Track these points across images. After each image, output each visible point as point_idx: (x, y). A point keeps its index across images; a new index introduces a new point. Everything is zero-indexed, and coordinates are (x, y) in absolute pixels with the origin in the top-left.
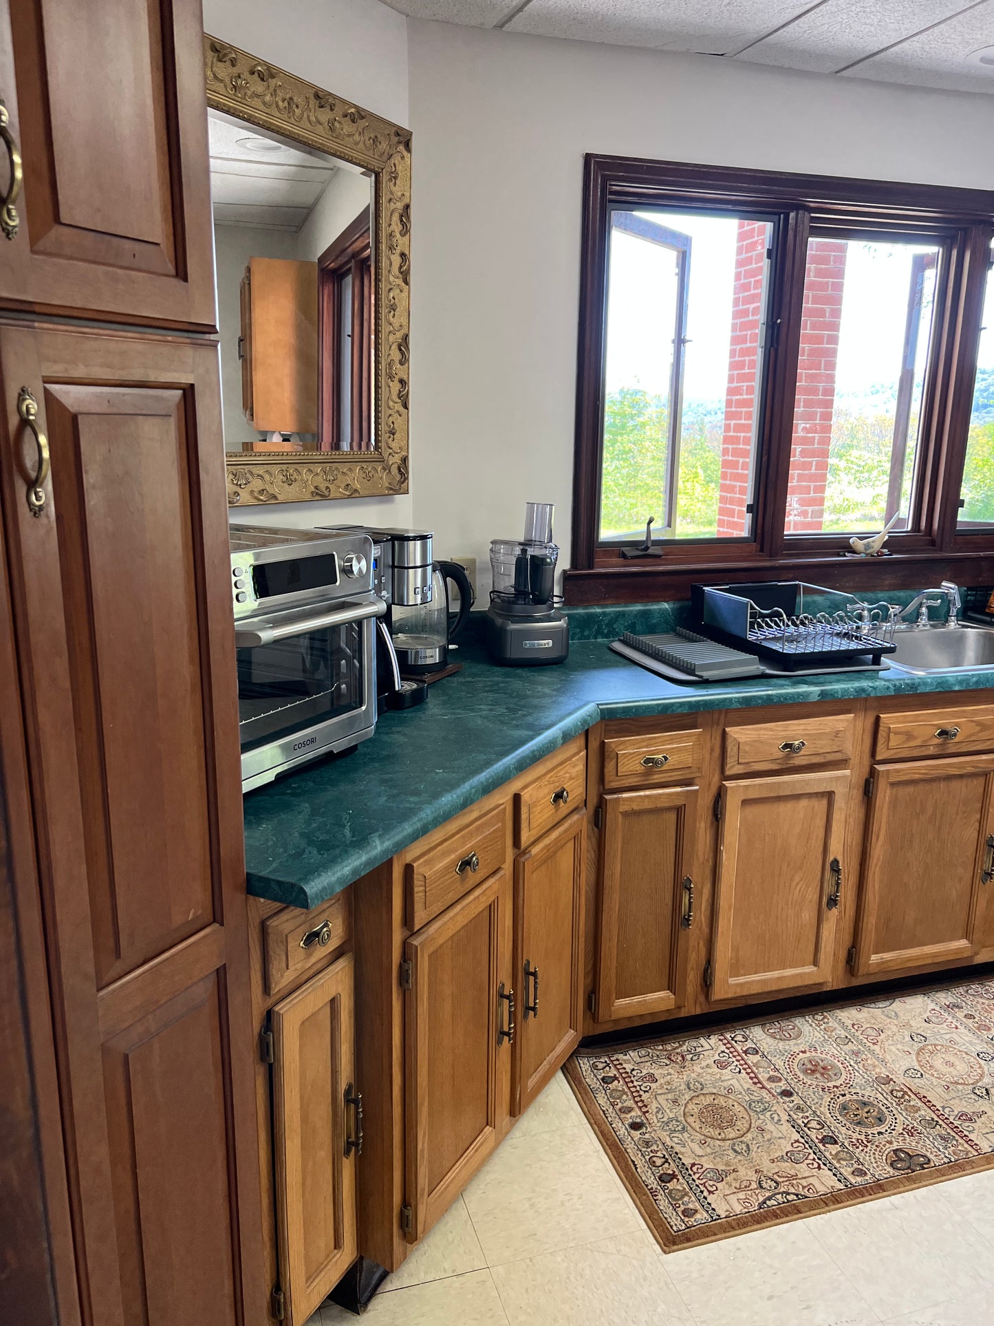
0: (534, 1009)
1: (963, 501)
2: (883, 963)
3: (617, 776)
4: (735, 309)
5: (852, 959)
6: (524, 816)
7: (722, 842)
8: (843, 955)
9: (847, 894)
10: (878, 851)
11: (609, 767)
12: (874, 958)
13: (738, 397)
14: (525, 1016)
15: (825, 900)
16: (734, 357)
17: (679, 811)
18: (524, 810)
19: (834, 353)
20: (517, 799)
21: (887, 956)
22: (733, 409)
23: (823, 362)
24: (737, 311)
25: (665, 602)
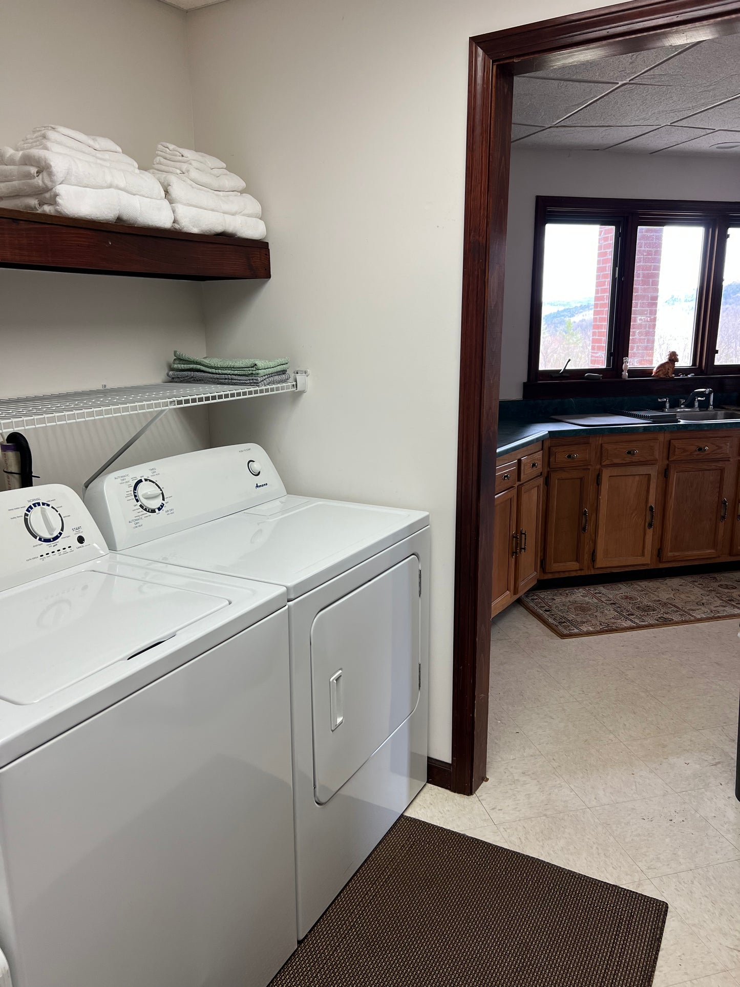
0: (524, 549)
1: (718, 351)
2: (674, 557)
3: (555, 462)
4: (600, 252)
5: (660, 553)
6: (522, 468)
7: (600, 495)
8: (655, 552)
9: (657, 522)
10: (672, 503)
11: (552, 459)
12: (670, 554)
13: (601, 302)
14: (520, 552)
15: (647, 525)
16: (599, 279)
17: (581, 479)
18: (522, 465)
19: (657, 275)
20: (519, 461)
21: (676, 554)
22: (599, 309)
23: (651, 281)
24: (601, 253)
25: (572, 398)
